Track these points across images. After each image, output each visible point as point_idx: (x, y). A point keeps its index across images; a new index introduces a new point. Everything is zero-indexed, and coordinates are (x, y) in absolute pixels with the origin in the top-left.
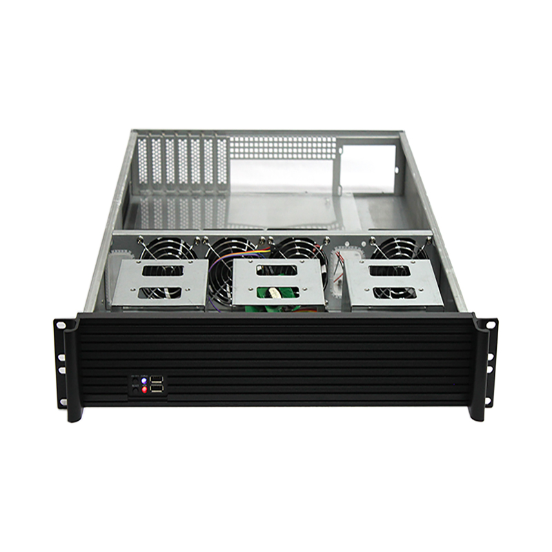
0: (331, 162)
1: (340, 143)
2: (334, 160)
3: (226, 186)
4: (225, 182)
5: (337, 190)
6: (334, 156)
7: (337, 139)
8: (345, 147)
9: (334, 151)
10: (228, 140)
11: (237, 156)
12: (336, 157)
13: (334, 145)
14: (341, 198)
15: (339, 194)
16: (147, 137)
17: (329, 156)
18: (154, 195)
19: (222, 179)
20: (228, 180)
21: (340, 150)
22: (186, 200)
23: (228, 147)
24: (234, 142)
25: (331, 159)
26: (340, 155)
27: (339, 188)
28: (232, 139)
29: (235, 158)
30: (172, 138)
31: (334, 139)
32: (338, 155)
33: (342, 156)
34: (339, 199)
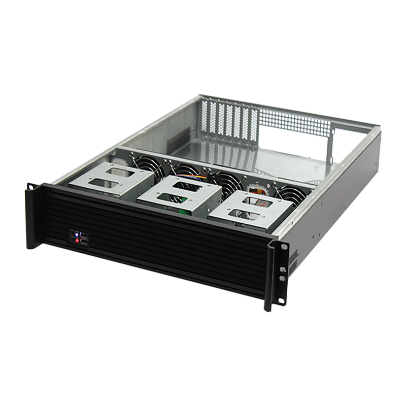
0: (327, 138)
1: (333, 127)
2: (328, 138)
3: (256, 143)
4: (255, 140)
5: (330, 159)
6: (328, 135)
7: (331, 123)
8: (336, 129)
9: (329, 131)
10: (258, 111)
11: (264, 123)
12: (330, 135)
13: (329, 127)
14: (332, 166)
15: (331, 163)
16: (208, 100)
17: (325, 134)
18: (210, 140)
19: (253, 138)
20: (257, 139)
21: (333, 131)
22: (222, 146)
23: (258, 116)
24: (263, 113)
25: (327, 136)
26: (333, 135)
27: (331, 158)
28: (261, 111)
29: (262, 124)
30: (224, 103)
31: (329, 123)
32: (332, 135)
33: (334, 136)
34: (330, 166)
